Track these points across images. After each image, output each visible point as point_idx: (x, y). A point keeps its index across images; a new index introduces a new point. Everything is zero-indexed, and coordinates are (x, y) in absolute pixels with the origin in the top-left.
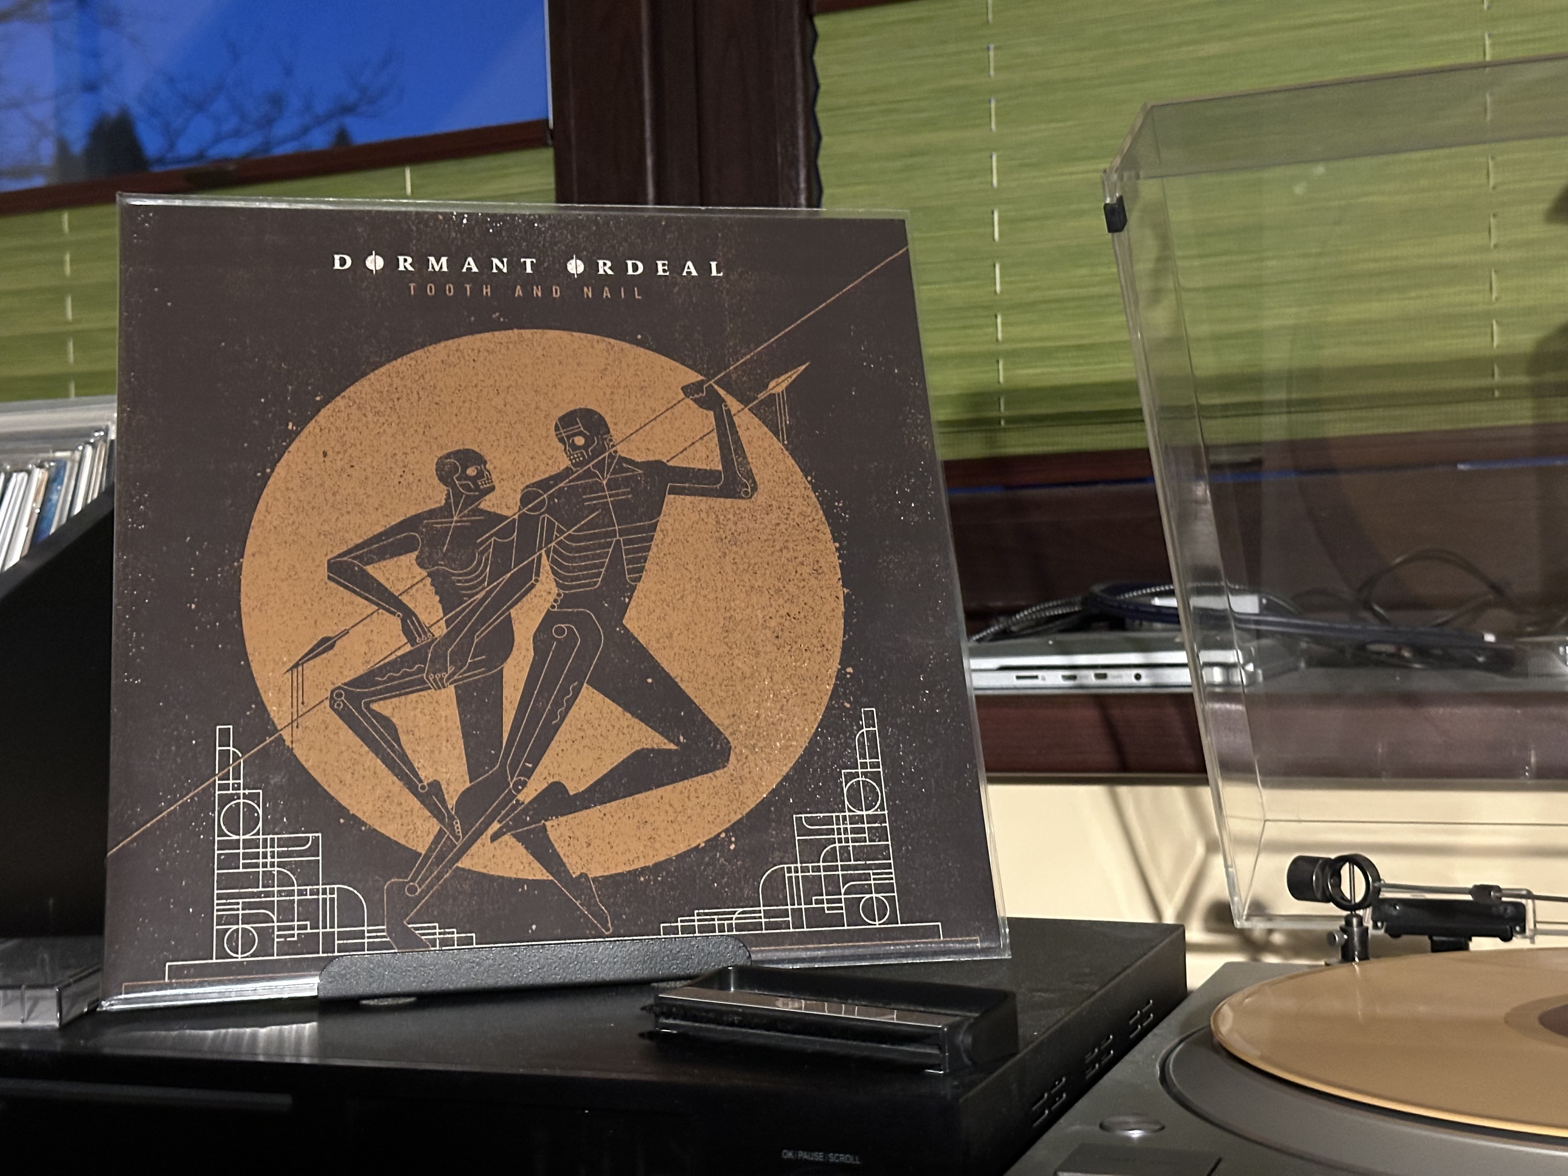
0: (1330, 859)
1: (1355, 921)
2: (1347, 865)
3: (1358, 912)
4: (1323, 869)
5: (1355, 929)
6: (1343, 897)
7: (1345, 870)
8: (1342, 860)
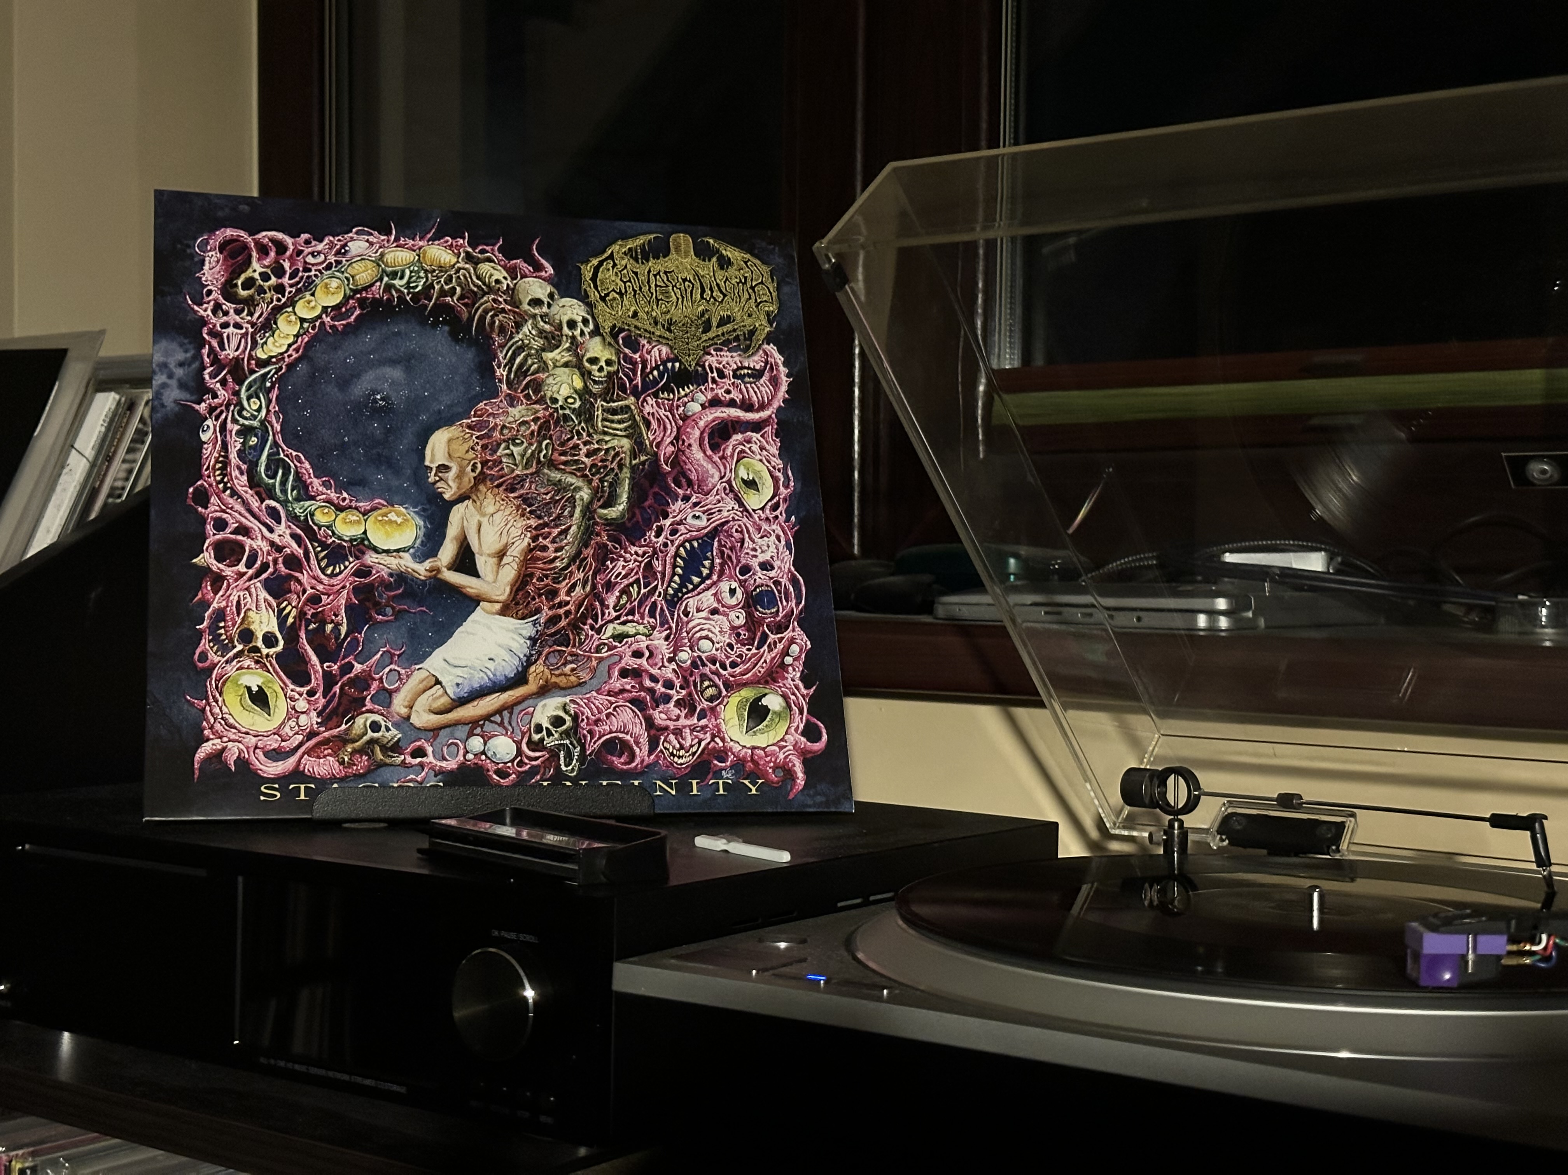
0: (1157, 770)
1: (1176, 824)
2: (1173, 776)
3: (1180, 817)
4: (1151, 779)
5: (1176, 832)
6: (1168, 804)
7: (1171, 781)
8: (1169, 771)
